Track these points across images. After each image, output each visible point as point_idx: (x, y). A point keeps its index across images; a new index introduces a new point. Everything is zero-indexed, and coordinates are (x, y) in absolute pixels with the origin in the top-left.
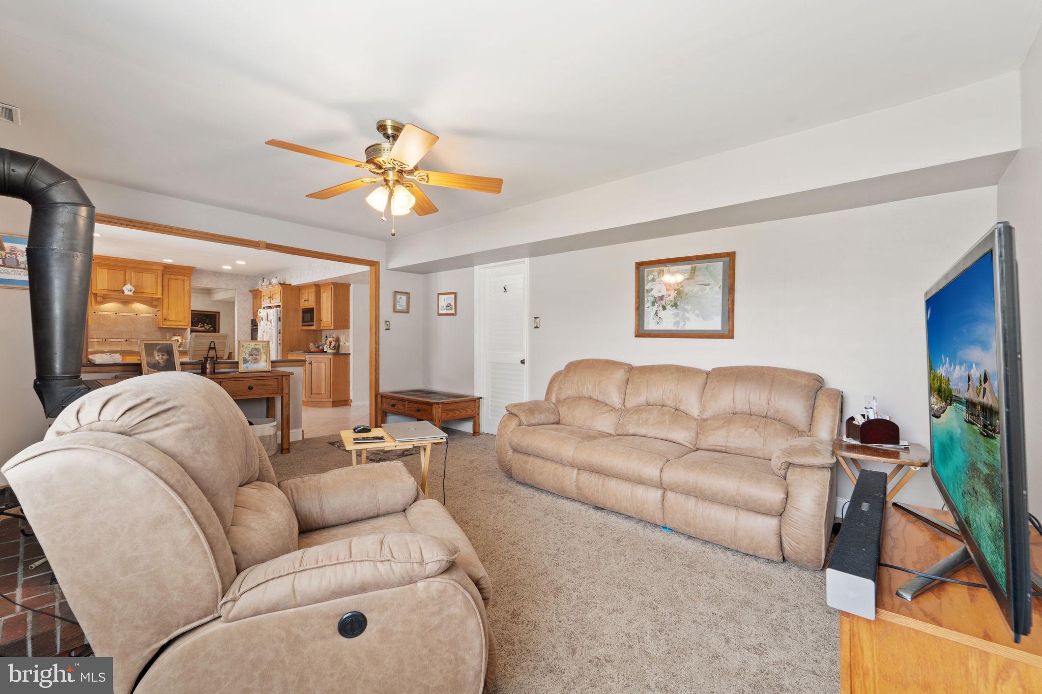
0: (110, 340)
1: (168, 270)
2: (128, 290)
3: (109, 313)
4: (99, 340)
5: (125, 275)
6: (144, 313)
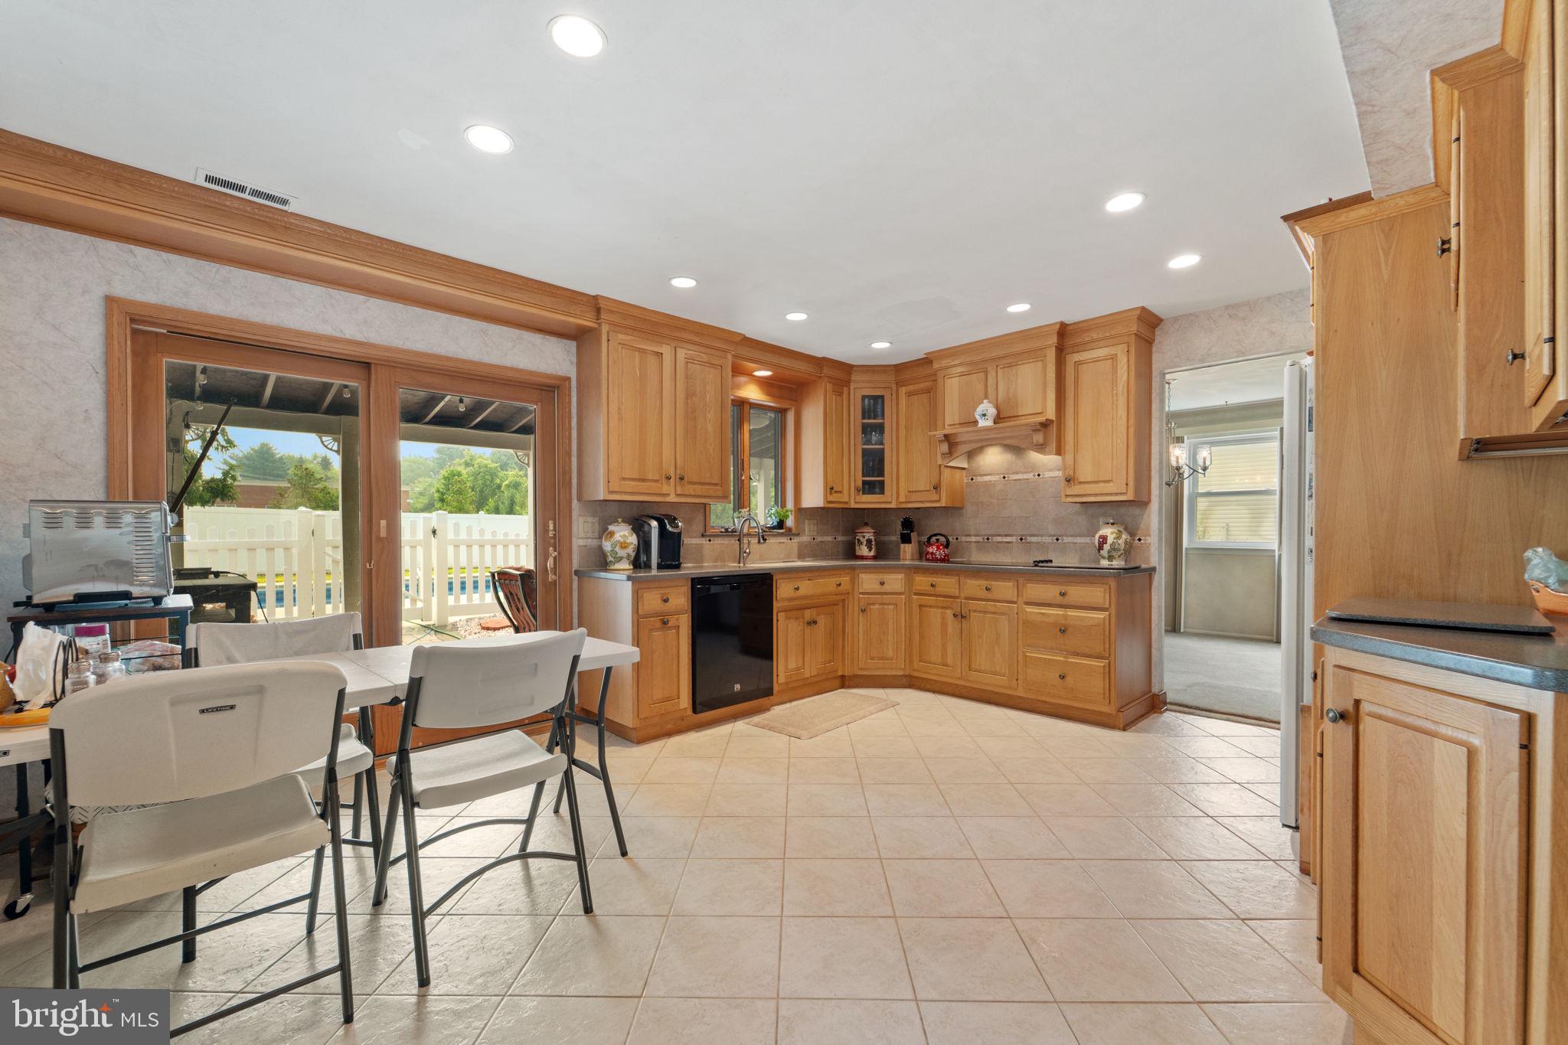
0: (995, 539)
1: (1064, 338)
2: (982, 415)
5: (985, 378)
6: (1050, 470)
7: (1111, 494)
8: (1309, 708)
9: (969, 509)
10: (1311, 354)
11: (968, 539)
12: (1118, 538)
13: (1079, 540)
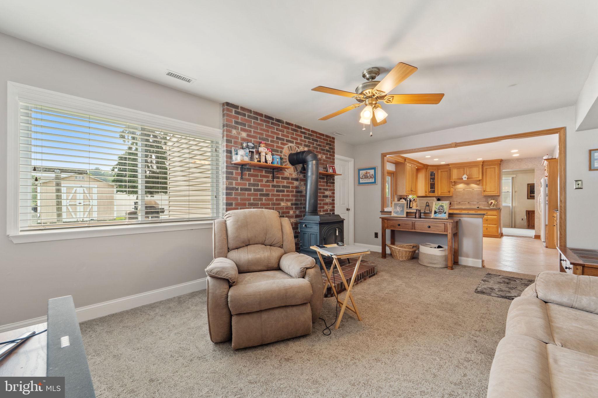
0: (461, 203)
1: (484, 163)
2: (465, 178)
3: (461, 190)
4: (457, 203)
5: (464, 170)
6: (477, 189)
7: (494, 194)
8: (547, 225)
9: (454, 196)
10: (547, 177)
11: (454, 203)
12: (495, 202)
13: (483, 203)
